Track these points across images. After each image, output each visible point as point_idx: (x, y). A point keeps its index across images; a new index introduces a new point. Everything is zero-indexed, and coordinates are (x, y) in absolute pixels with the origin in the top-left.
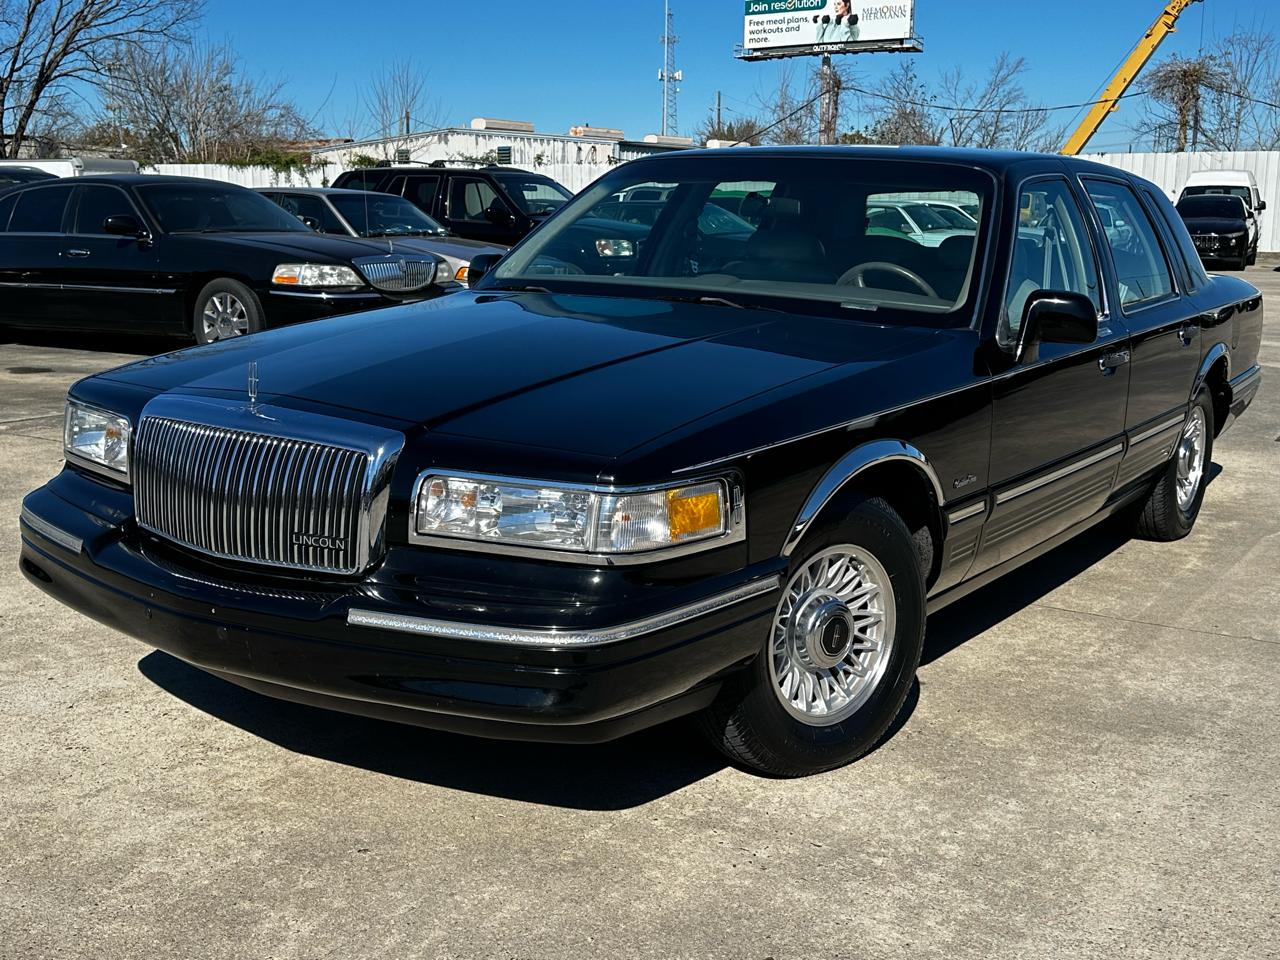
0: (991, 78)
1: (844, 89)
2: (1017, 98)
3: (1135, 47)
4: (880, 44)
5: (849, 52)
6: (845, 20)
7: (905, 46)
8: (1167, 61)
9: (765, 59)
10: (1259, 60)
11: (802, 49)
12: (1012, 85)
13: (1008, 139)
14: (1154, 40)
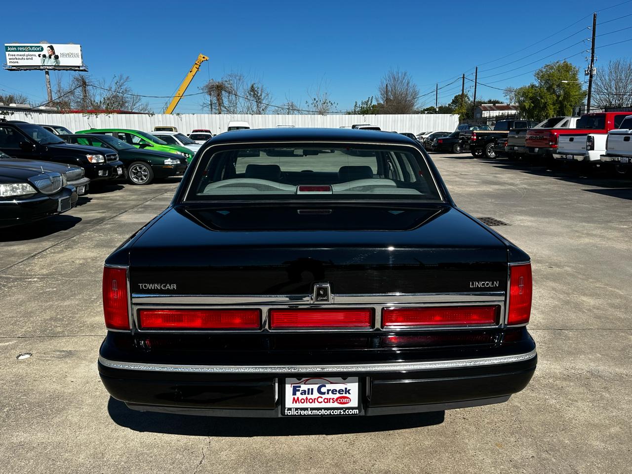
1: (88, 85)
3: (187, 75)
4: (70, 67)
6: (53, 57)
7: (81, 69)
9: (18, 70)
11: (35, 67)
14: (193, 73)
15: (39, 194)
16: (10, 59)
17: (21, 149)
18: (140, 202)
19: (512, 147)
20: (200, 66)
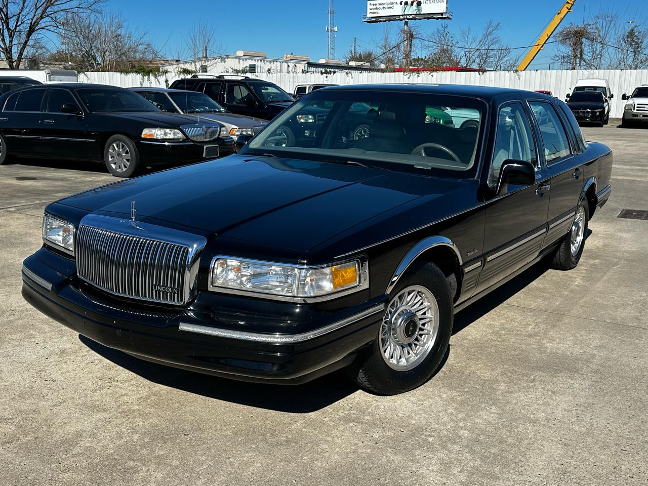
0: (484, 32)
1: (415, 38)
2: (496, 42)
3: (552, 19)
4: (432, 15)
5: (417, 19)
6: (415, 4)
7: (444, 16)
8: (568, 26)
9: (377, 22)
10: (612, 25)
11: (395, 17)
12: (494, 36)
13: (492, 62)
14: (562, 15)
16: (371, 9)
17: (246, 106)
20: (572, 5)
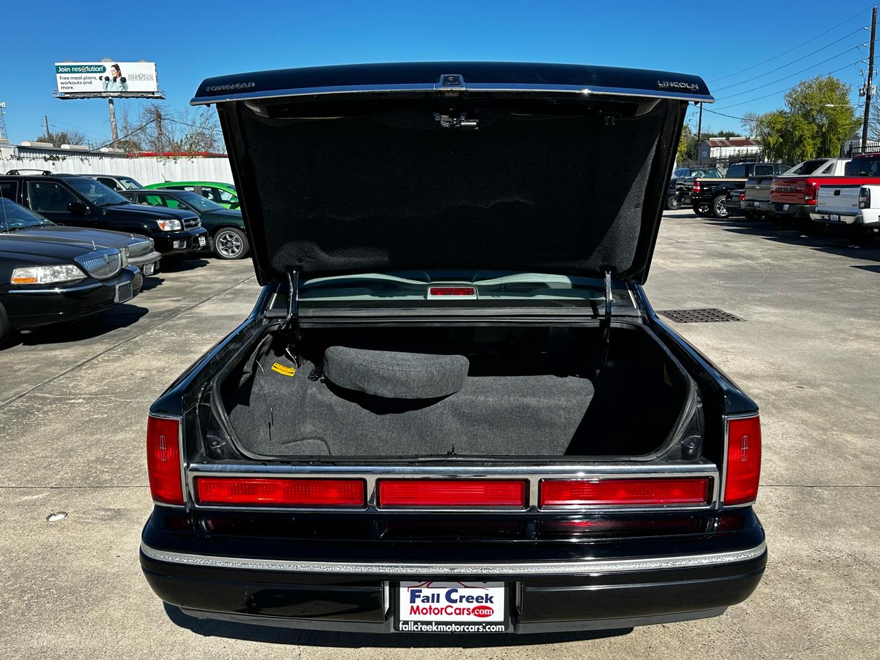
1: (164, 119)
4: (141, 94)
6: (118, 80)
9: (73, 99)
11: (96, 94)
15: (89, 279)
16: (62, 83)
17: (70, 212)
18: (229, 286)
19: (751, 202)
